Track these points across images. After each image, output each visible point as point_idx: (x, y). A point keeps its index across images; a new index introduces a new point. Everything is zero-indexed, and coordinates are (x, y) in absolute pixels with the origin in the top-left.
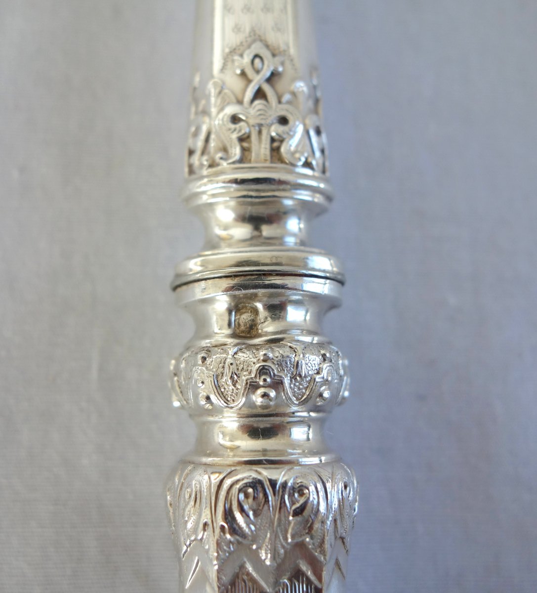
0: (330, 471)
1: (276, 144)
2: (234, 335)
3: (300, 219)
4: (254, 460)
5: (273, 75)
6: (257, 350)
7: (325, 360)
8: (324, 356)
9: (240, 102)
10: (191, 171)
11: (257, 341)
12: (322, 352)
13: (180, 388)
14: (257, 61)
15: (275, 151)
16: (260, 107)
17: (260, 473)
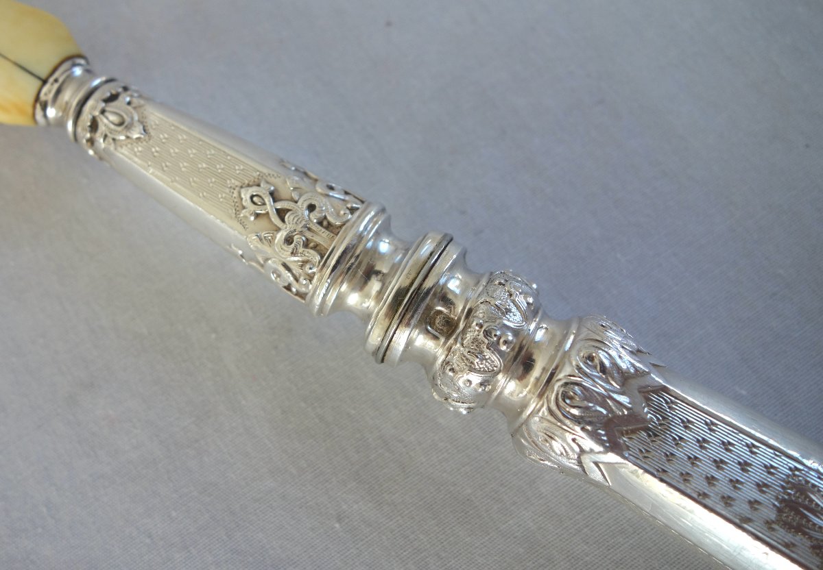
0: (585, 330)
1: (325, 223)
2: (448, 338)
3: (381, 241)
4: (548, 378)
5: (272, 194)
6: (470, 327)
7: (504, 285)
8: (500, 284)
9: (278, 229)
10: (302, 295)
11: (461, 326)
12: (497, 282)
13: (459, 402)
14: (255, 199)
15: (329, 226)
16: (292, 217)
17: (560, 380)
